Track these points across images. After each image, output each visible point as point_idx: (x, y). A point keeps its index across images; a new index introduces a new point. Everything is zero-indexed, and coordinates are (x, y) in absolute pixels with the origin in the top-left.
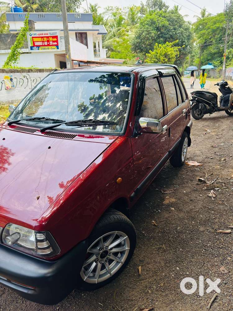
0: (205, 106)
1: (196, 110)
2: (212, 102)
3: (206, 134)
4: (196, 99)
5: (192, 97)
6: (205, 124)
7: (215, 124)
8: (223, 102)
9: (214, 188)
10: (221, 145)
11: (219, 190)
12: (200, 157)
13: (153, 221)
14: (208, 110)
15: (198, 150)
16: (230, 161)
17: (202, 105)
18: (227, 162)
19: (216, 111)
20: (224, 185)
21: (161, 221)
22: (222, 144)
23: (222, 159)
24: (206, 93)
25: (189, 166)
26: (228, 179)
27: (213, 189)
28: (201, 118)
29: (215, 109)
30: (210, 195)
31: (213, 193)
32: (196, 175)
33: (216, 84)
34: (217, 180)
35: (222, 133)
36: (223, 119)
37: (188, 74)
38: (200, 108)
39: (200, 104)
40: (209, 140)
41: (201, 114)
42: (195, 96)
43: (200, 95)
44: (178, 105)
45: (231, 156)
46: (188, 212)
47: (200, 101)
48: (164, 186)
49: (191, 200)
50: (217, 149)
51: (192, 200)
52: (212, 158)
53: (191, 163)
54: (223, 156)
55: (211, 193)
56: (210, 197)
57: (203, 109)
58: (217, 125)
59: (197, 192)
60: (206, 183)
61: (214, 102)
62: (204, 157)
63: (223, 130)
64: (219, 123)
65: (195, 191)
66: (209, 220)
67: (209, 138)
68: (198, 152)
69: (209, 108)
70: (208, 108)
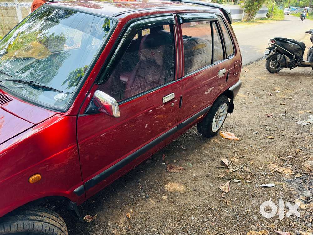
0: (285, 58)
1: (273, 61)
2: (295, 53)
3: (271, 95)
4: (276, 48)
5: (272, 44)
6: (278, 81)
7: (291, 83)
8: (311, 55)
9: (234, 179)
10: (279, 116)
11: (239, 184)
12: (244, 127)
13: (131, 210)
14: (288, 64)
15: (246, 117)
16: (279, 141)
17: (281, 56)
18: (272, 143)
19: (298, 66)
20: (249, 176)
21: (141, 213)
22: (282, 114)
23: (269, 137)
24: (291, 42)
25: (222, 138)
26: (259, 169)
27: (231, 180)
28: (277, 72)
29: (297, 63)
30: (222, 188)
31: (228, 186)
32: (222, 154)
33: (309, 31)
34: (244, 167)
35: (291, 98)
36: (304, 77)
37: (294, 11)
38: (278, 59)
39: (279, 55)
40: (268, 106)
41: (278, 67)
42: (275, 44)
43: (282, 43)
44: (212, 63)
45: (283, 134)
46: (180, 208)
47: (280, 51)
48: (175, 161)
49: (194, 190)
50: (271, 121)
51: (196, 190)
52: (256, 133)
53: (227, 135)
54: (273, 132)
55: (225, 186)
56: (221, 191)
57: (282, 62)
58: (293, 85)
59: (209, 180)
60: (228, 168)
61: (298, 55)
62: (248, 129)
63: (296, 93)
64: (297, 82)
65: (208, 176)
66: (198, 227)
67: (271, 102)
68: (245, 120)
69: (290, 61)
70: (288, 61)
